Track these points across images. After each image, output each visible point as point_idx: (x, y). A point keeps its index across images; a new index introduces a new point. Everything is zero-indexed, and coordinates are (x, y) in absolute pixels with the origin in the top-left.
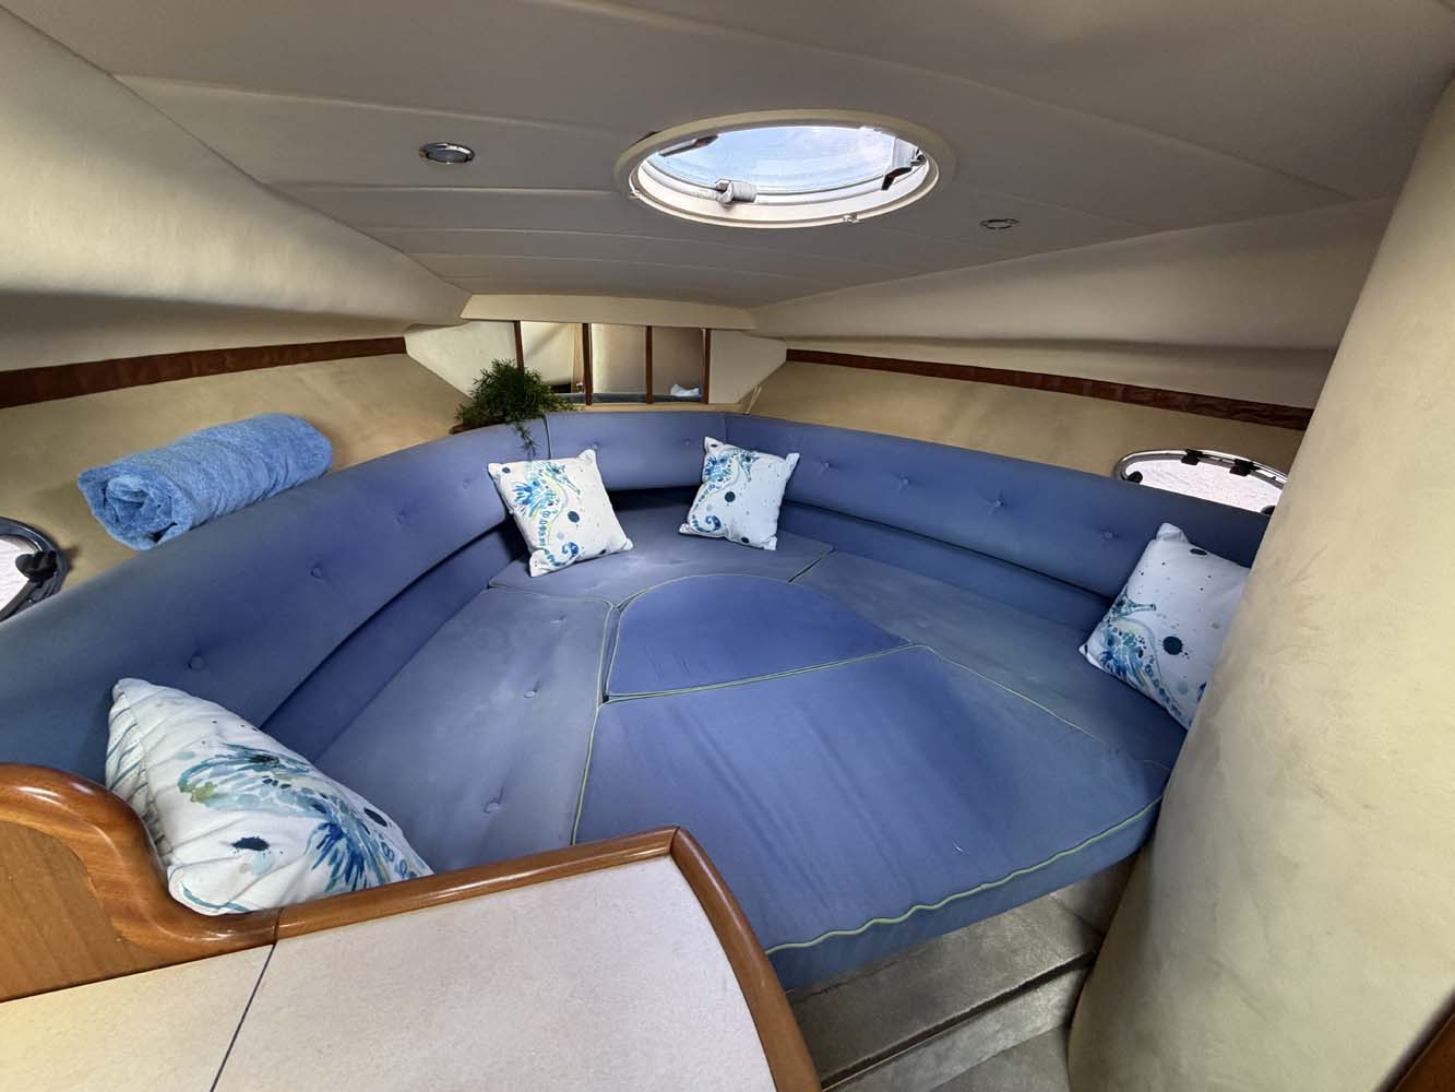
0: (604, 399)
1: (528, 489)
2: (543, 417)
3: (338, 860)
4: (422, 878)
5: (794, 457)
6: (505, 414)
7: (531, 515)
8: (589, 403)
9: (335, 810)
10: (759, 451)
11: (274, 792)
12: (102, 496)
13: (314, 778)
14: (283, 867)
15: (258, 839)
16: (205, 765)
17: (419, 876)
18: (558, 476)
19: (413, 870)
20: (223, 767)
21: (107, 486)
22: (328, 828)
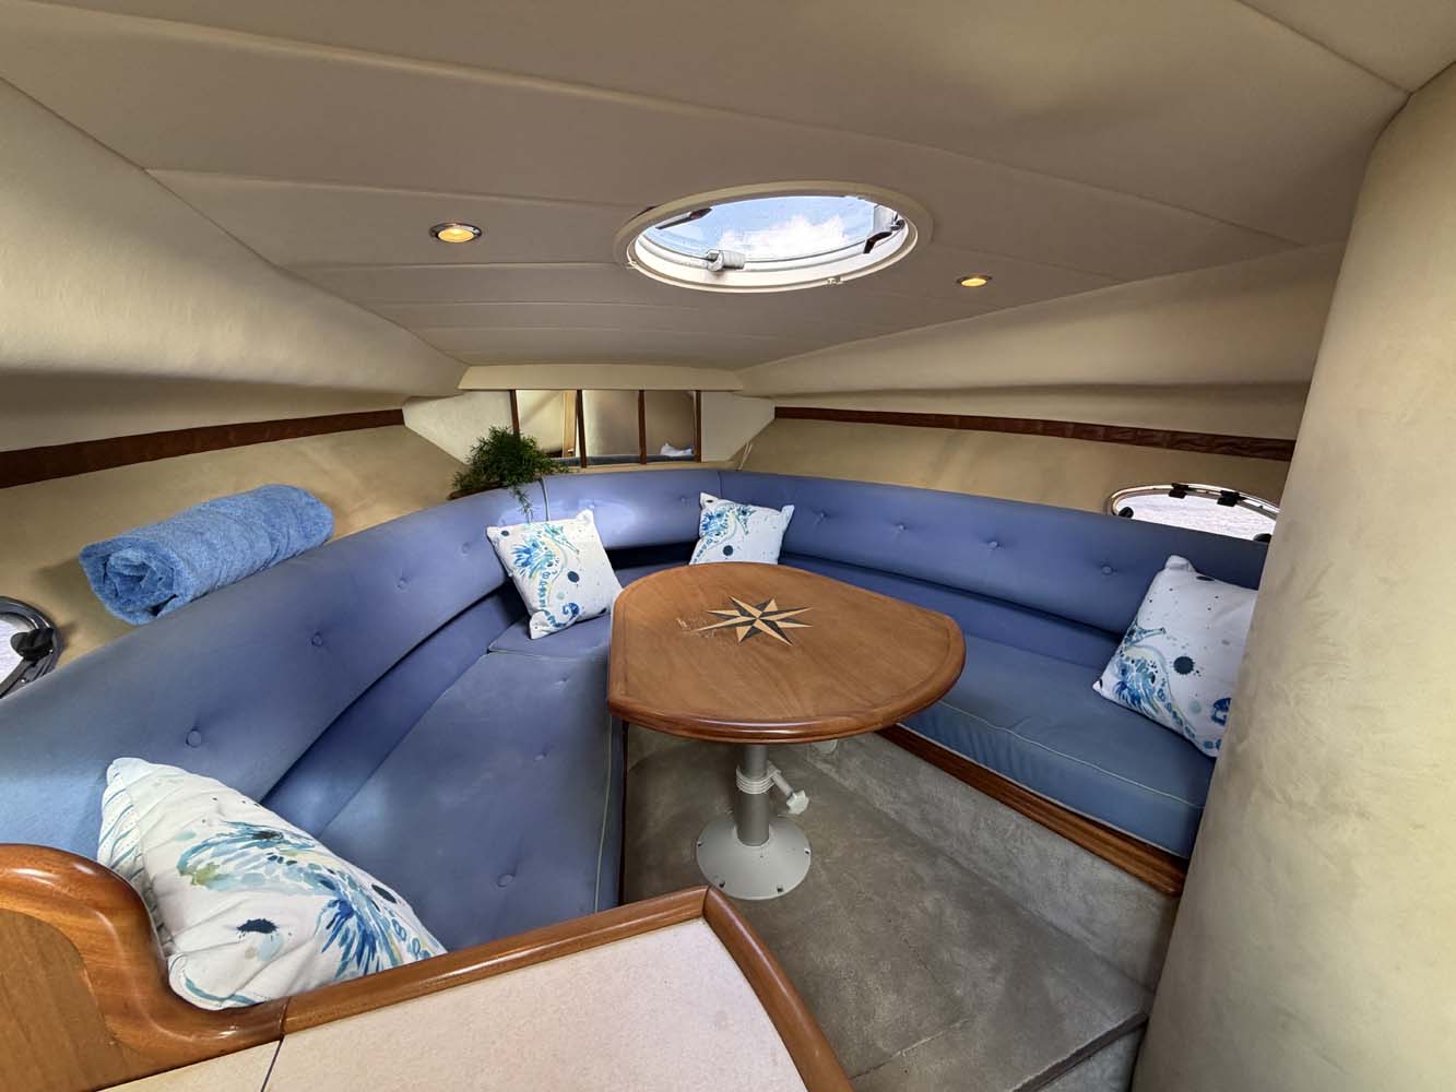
0: (598, 461)
1: (527, 551)
2: (540, 480)
3: (349, 940)
4: (435, 958)
5: (789, 510)
6: (503, 478)
7: (530, 576)
8: (584, 466)
9: (344, 886)
10: (754, 505)
11: (280, 870)
12: (103, 571)
13: (320, 854)
14: (292, 950)
15: (264, 920)
16: (206, 845)
17: (432, 955)
18: (557, 537)
19: (426, 949)
20: (225, 847)
21: (108, 560)
22: (338, 904)
